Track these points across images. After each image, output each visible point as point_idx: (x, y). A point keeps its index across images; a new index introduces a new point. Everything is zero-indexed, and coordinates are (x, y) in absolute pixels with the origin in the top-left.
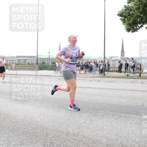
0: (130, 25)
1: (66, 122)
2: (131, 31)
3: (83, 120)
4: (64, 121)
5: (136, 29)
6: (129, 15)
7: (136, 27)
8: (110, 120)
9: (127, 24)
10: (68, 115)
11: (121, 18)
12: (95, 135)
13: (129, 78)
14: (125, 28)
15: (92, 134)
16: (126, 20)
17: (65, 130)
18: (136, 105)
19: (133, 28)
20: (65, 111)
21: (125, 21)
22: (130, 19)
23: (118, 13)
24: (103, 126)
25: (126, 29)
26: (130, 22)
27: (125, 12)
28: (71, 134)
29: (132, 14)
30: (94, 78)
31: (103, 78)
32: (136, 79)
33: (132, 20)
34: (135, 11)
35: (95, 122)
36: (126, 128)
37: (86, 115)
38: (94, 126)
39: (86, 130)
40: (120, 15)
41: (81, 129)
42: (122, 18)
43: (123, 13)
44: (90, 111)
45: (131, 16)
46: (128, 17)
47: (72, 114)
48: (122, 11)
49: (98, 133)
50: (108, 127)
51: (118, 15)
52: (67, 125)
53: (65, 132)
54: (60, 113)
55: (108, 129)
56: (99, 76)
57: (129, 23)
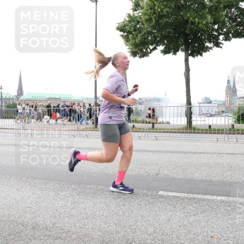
0: (136, 45)
1: (31, 208)
2: (138, 56)
3: (61, 202)
4: (29, 205)
5: (146, 53)
6: (135, 30)
7: (146, 49)
8: (106, 201)
9: (132, 45)
10: (35, 196)
11: (122, 33)
12: (82, 226)
13: (136, 131)
14: (129, 50)
15: (77, 225)
16: (130, 38)
17: (30, 221)
18: (146, 173)
19: (141, 50)
20: (30, 189)
21: (128, 40)
22: (137, 36)
23: (117, 25)
24: (95, 210)
25: (130, 52)
26: (137, 41)
27: (128, 25)
28: (41, 227)
29: (139, 28)
30: (79, 132)
31: (94, 132)
32: (146, 133)
33: (139, 38)
34: (145, 23)
35: (81, 205)
36: (132, 212)
37: (66, 193)
38: (80, 211)
39: (67, 219)
40: (121, 29)
41: (58, 218)
42: (124, 34)
43: (125, 26)
44: (72, 186)
45: (137, 32)
46: (134, 33)
47: (42, 193)
48: (124, 22)
49: (86, 224)
50: (103, 213)
51: (118, 29)
52: (34, 213)
53: (30, 224)
54: (20, 193)
55: (103, 215)
56: (87, 128)
57: (135, 42)
